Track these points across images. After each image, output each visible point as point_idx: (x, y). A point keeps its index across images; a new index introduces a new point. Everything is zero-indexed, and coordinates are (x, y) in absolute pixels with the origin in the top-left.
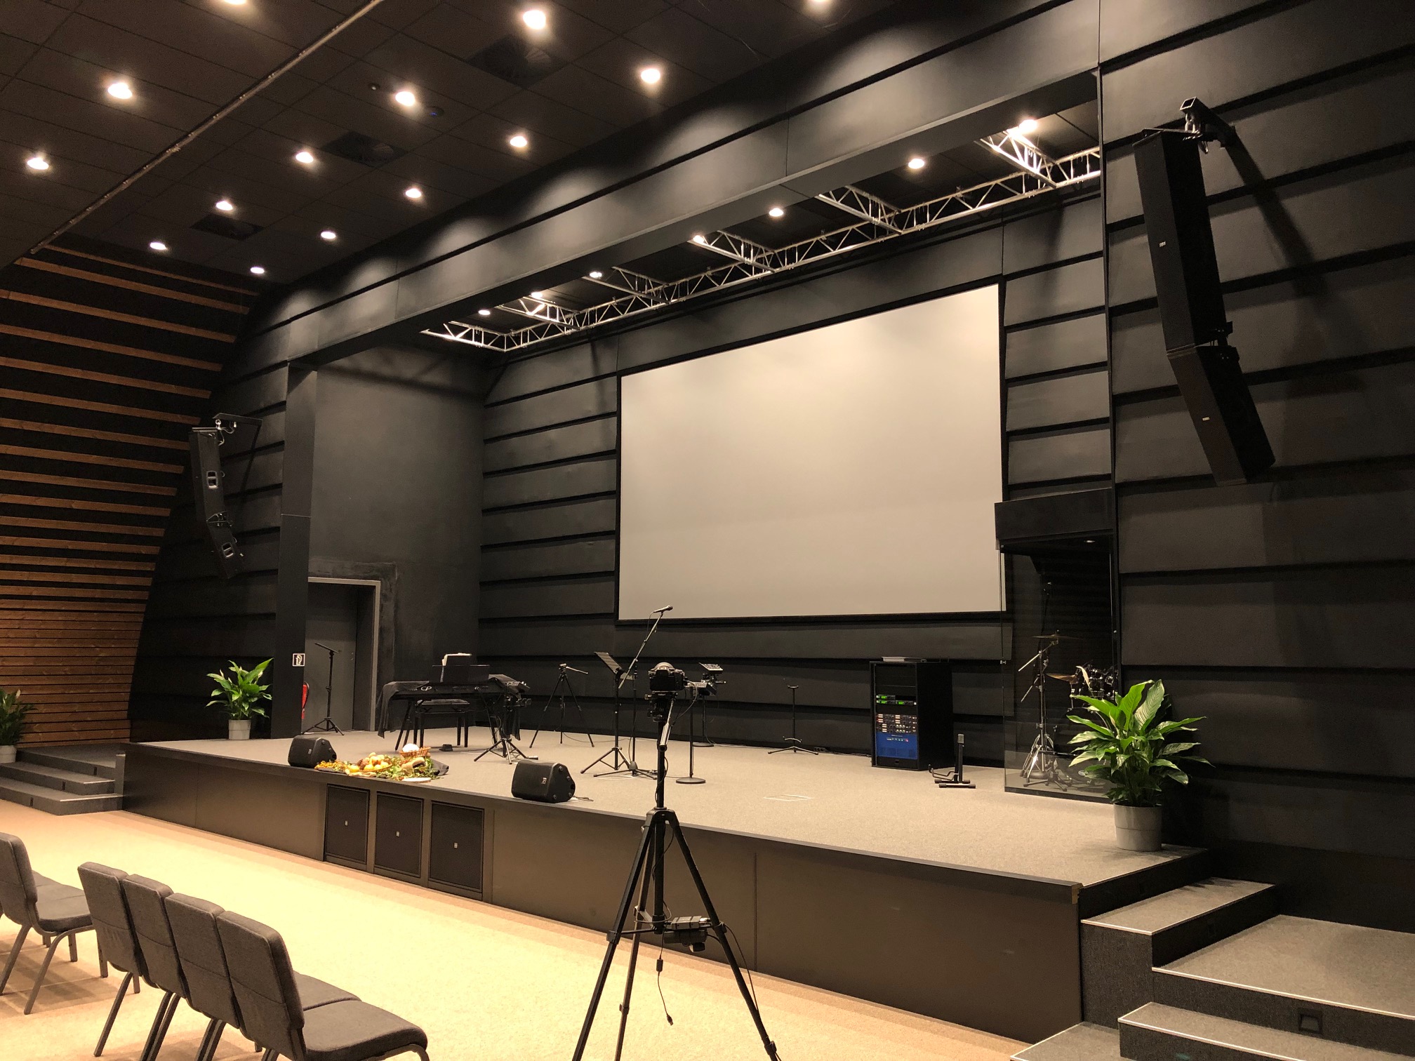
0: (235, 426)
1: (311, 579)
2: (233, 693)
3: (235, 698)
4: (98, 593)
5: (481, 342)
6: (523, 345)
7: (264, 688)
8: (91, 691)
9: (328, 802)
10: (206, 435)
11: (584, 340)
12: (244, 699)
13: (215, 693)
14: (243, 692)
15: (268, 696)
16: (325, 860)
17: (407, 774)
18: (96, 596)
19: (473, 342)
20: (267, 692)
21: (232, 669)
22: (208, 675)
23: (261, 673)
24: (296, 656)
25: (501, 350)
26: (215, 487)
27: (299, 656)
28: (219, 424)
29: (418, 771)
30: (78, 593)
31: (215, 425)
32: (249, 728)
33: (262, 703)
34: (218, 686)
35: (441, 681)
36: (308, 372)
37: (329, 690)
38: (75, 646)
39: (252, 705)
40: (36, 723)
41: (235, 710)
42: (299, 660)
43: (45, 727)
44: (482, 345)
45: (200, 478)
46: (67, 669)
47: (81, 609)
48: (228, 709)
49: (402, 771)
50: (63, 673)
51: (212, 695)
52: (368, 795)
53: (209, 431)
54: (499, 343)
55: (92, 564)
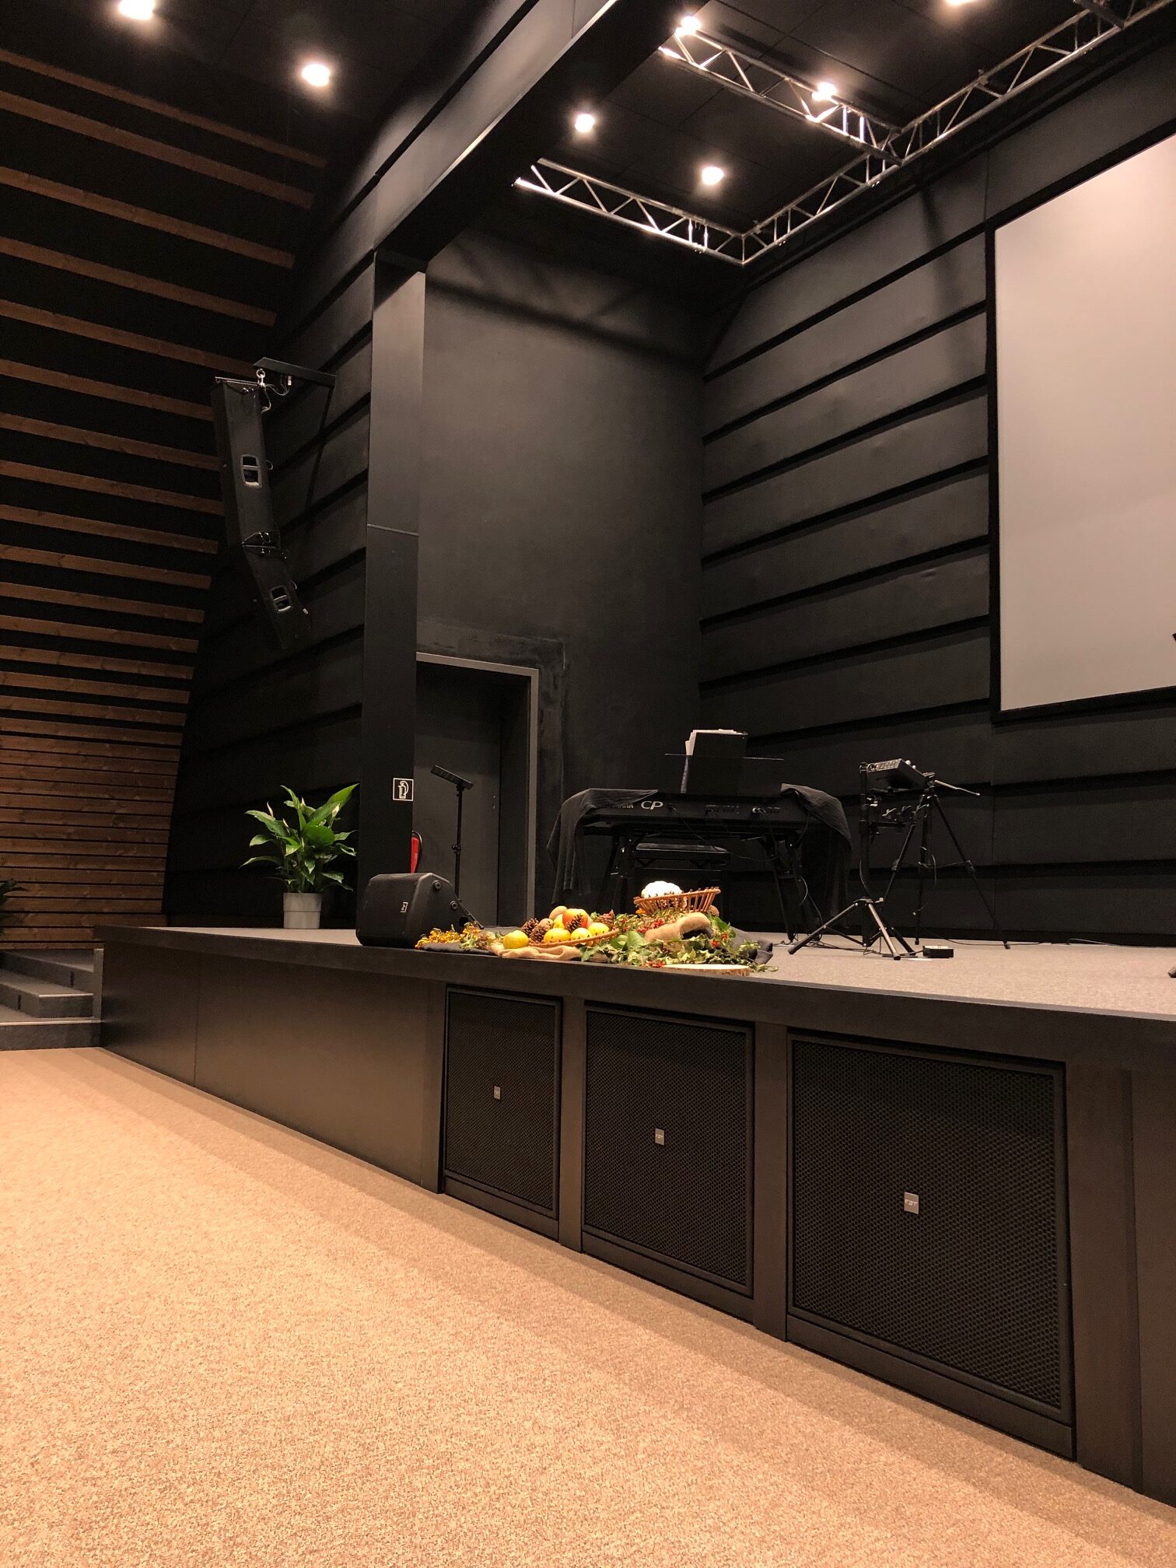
0: (290, 383)
1: (422, 657)
2: (288, 843)
3: (290, 850)
4: (110, 713)
5: (703, 244)
6: (776, 241)
7: (343, 836)
8: (108, 867)
9: (447, 1039)
10: (237, 389)
11: (910, 188)
12: (310, 855)
13: (256, 841)
14: (308, 843)
15: (351, 851)
16: (441, 1188)
17: (667, 953)
18: (107, 717)
19: (689, 243)
20: (348, 842)
21: (289, 803)
22: (249, 812)
23: (337, 809)
24: (398, 783)
25: (737, 261)
26: (255, 484)
27: (403, 782)
28: (262, 376)
29: (697, 946)
30: (80, 709)
31: (256, 379)
32: (319, 909)
33: (341, 864)
34: (260, 828)
35: (683, 789)
36: (411, 274)
37: (457, 850)
38: (81, 795)
39: (321, 867)
40: (29, 912)
41: (293, 873)
42: (403, 790)
43: (43, 919)
44: (704, 248)
45: (230, 467)
46: (71, 830)
47: (85, 736)
48: (282, 873)
49: (653, 945)
50: (65, 837)
51: (252, 844)
52: (557, 1012)
53: (245, 385)
54: (734, 249)
55: (95, 664)
